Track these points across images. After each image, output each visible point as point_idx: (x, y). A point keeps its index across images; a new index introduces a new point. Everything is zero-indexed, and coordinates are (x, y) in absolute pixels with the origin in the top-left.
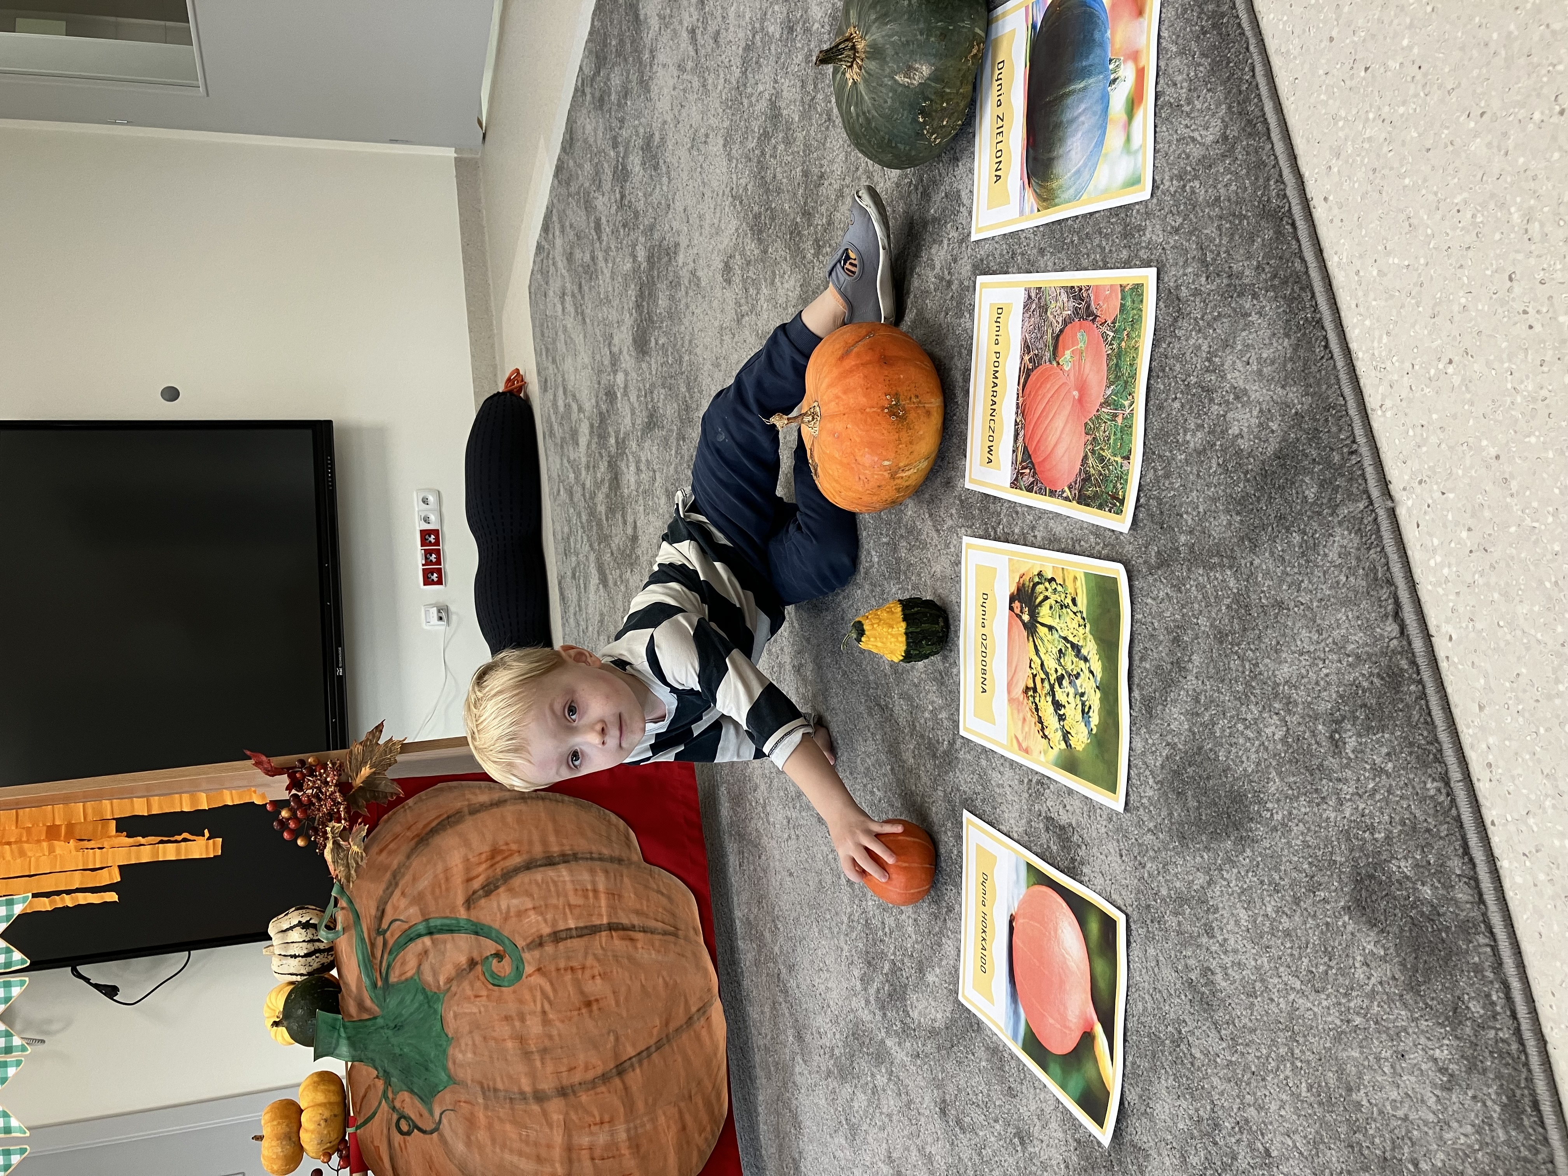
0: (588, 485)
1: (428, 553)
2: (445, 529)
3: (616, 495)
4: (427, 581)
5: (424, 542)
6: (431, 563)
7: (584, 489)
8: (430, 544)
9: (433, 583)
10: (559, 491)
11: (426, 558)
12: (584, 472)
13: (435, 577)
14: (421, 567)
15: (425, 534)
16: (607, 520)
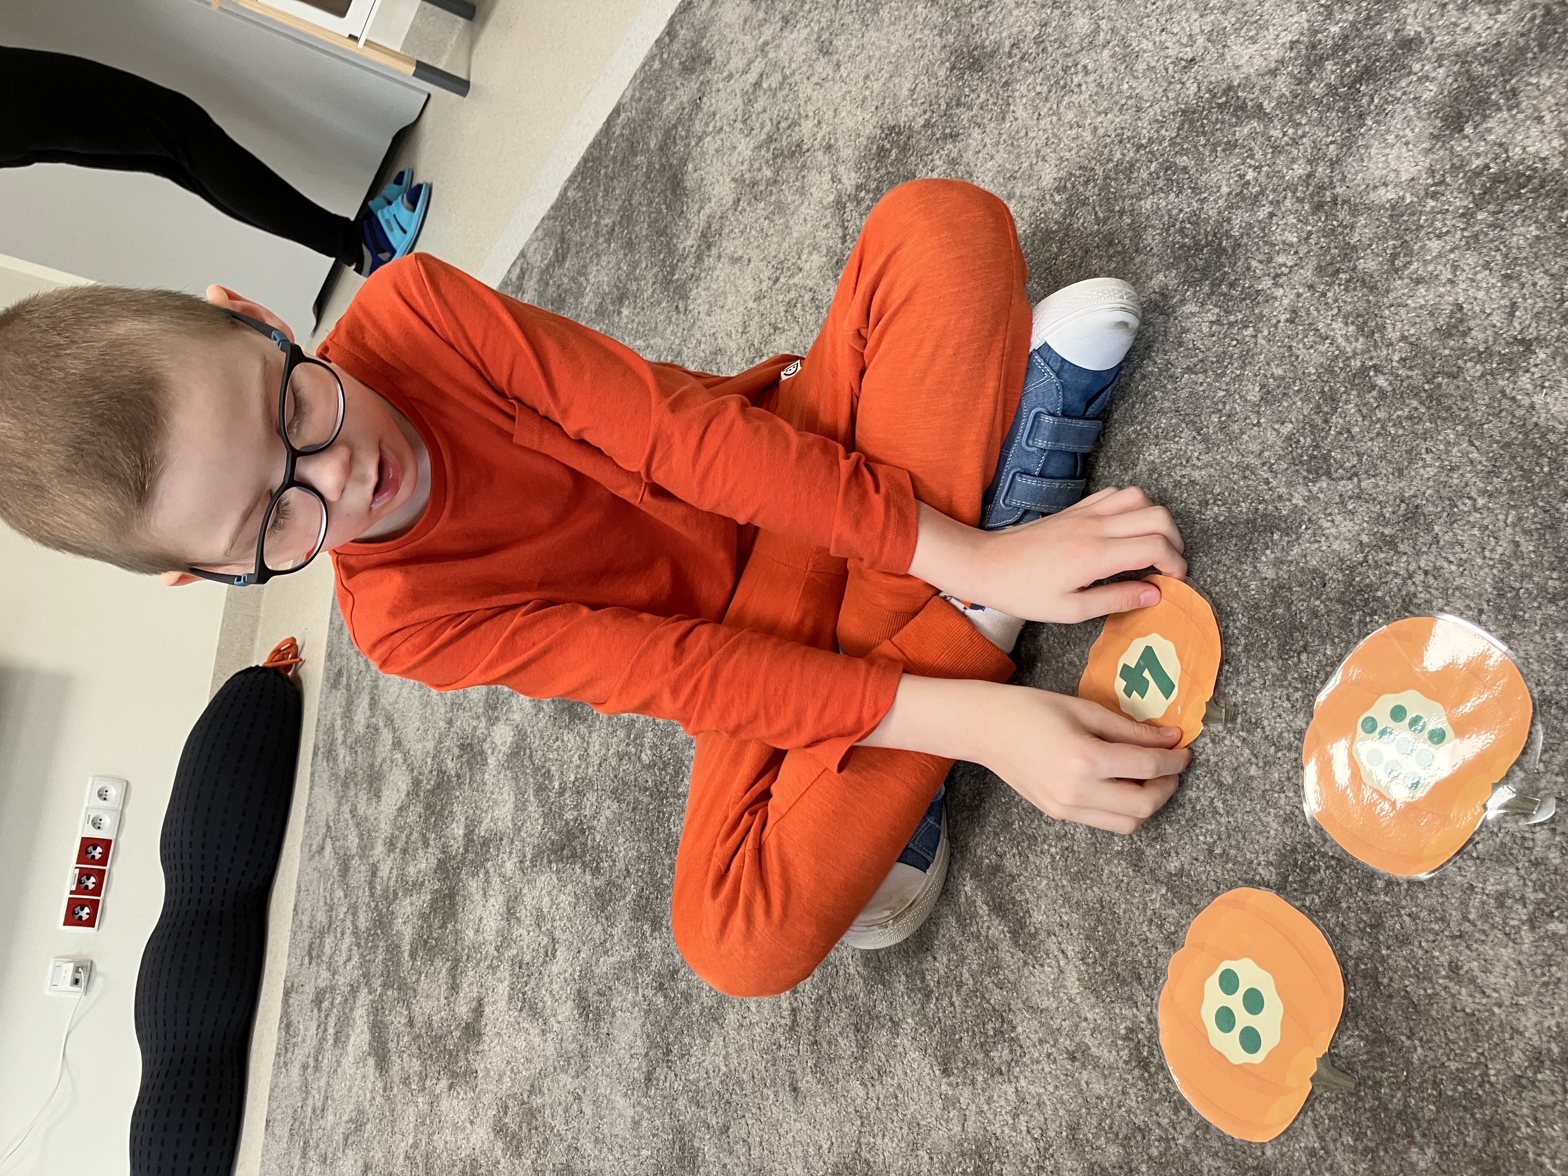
0: (384, 871)
1: (84, 874)
2: (122, 840)
3: (443, 926)
4: (72, 919)
6: (84, 890)
7: (374, 874)
8: (93, 860)
9: (80, 922)
11: (80, 882)
13: (85, 913)
14: (67, 896)
15: (87, 844)
16: (413, 956)
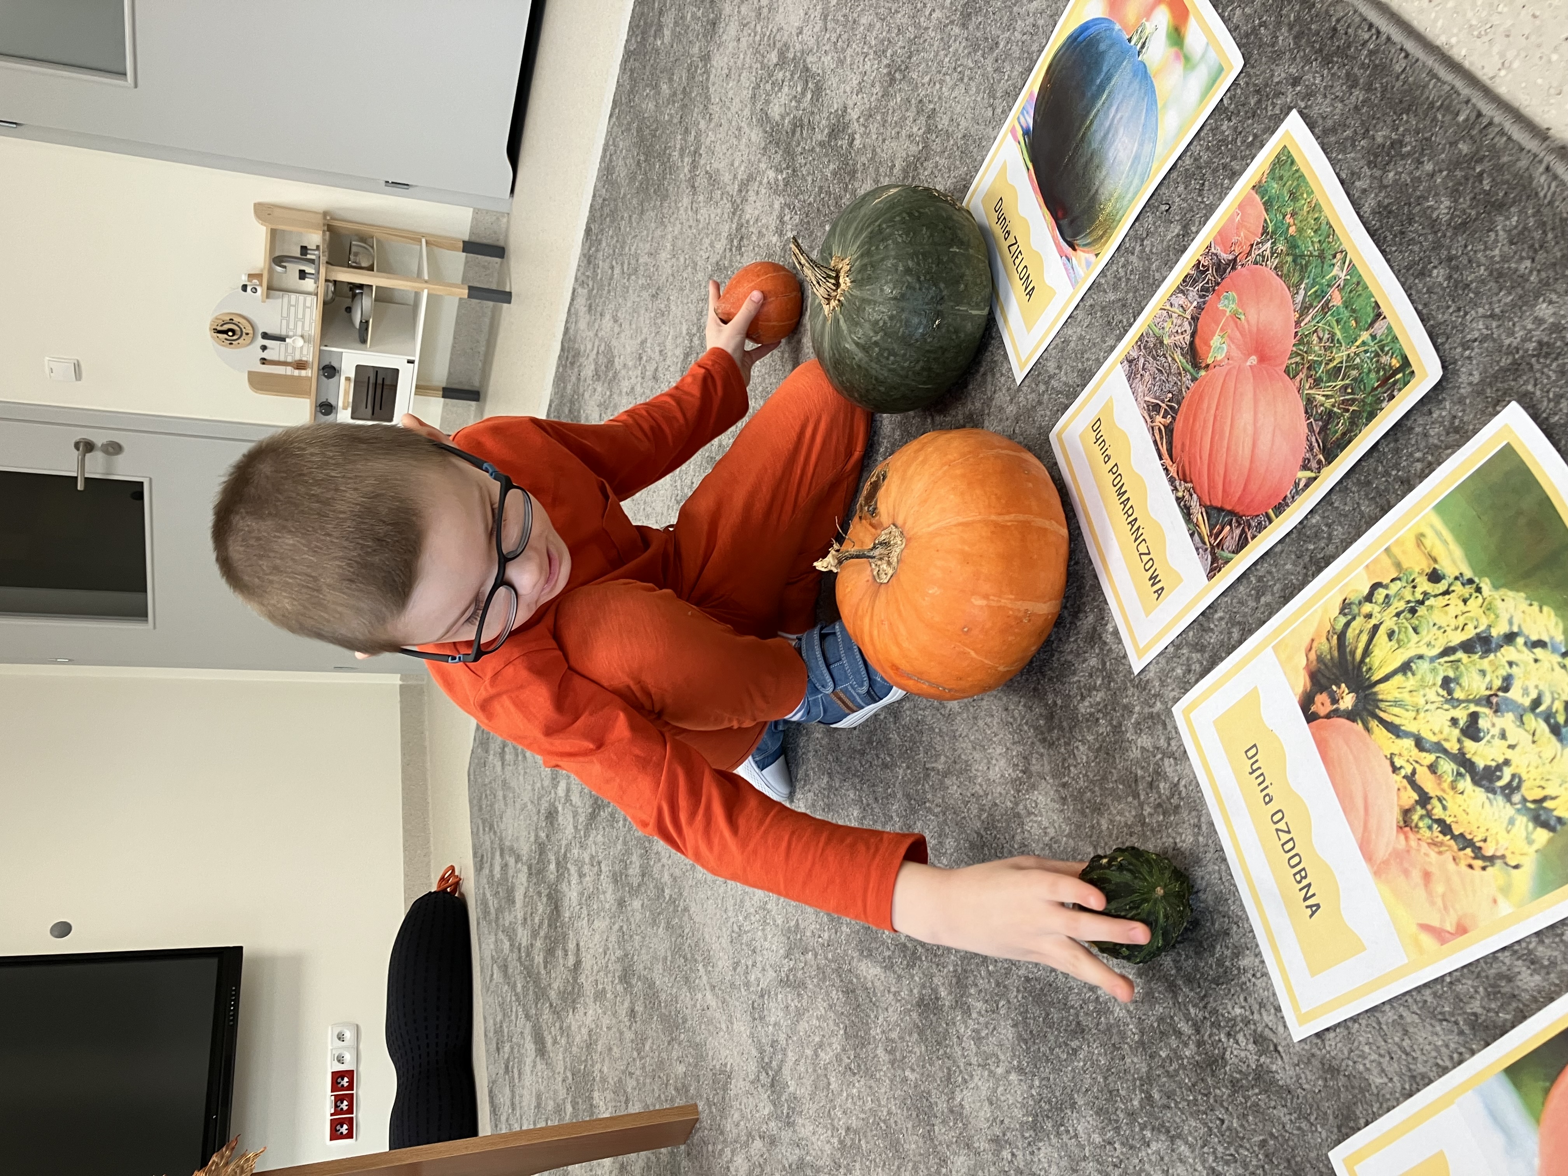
0: (524, 942)
1: (338, 1099)
2: (361, 1069)
3: (556, 928)
4: (335, 1135)
5: (335, 1086)
6: (342, 1112)
7: (519, 950)
8: (343, 1088)
9: (342, 1137)
10: (492, 975)
11: (336, 1106)
12: (520, 930)
13: (344, 1129)
14: (329, 1118)
15: (337, 1076)
16: (546, 967)
